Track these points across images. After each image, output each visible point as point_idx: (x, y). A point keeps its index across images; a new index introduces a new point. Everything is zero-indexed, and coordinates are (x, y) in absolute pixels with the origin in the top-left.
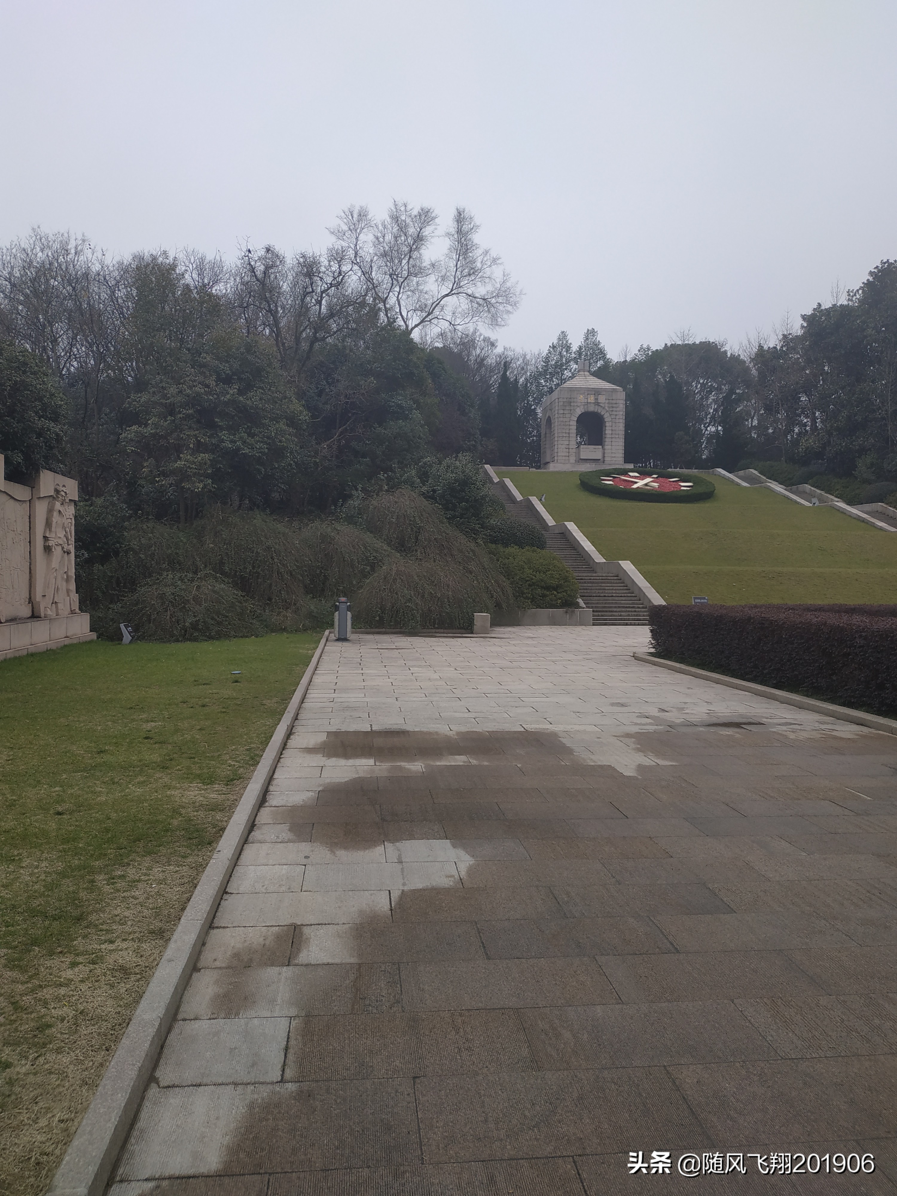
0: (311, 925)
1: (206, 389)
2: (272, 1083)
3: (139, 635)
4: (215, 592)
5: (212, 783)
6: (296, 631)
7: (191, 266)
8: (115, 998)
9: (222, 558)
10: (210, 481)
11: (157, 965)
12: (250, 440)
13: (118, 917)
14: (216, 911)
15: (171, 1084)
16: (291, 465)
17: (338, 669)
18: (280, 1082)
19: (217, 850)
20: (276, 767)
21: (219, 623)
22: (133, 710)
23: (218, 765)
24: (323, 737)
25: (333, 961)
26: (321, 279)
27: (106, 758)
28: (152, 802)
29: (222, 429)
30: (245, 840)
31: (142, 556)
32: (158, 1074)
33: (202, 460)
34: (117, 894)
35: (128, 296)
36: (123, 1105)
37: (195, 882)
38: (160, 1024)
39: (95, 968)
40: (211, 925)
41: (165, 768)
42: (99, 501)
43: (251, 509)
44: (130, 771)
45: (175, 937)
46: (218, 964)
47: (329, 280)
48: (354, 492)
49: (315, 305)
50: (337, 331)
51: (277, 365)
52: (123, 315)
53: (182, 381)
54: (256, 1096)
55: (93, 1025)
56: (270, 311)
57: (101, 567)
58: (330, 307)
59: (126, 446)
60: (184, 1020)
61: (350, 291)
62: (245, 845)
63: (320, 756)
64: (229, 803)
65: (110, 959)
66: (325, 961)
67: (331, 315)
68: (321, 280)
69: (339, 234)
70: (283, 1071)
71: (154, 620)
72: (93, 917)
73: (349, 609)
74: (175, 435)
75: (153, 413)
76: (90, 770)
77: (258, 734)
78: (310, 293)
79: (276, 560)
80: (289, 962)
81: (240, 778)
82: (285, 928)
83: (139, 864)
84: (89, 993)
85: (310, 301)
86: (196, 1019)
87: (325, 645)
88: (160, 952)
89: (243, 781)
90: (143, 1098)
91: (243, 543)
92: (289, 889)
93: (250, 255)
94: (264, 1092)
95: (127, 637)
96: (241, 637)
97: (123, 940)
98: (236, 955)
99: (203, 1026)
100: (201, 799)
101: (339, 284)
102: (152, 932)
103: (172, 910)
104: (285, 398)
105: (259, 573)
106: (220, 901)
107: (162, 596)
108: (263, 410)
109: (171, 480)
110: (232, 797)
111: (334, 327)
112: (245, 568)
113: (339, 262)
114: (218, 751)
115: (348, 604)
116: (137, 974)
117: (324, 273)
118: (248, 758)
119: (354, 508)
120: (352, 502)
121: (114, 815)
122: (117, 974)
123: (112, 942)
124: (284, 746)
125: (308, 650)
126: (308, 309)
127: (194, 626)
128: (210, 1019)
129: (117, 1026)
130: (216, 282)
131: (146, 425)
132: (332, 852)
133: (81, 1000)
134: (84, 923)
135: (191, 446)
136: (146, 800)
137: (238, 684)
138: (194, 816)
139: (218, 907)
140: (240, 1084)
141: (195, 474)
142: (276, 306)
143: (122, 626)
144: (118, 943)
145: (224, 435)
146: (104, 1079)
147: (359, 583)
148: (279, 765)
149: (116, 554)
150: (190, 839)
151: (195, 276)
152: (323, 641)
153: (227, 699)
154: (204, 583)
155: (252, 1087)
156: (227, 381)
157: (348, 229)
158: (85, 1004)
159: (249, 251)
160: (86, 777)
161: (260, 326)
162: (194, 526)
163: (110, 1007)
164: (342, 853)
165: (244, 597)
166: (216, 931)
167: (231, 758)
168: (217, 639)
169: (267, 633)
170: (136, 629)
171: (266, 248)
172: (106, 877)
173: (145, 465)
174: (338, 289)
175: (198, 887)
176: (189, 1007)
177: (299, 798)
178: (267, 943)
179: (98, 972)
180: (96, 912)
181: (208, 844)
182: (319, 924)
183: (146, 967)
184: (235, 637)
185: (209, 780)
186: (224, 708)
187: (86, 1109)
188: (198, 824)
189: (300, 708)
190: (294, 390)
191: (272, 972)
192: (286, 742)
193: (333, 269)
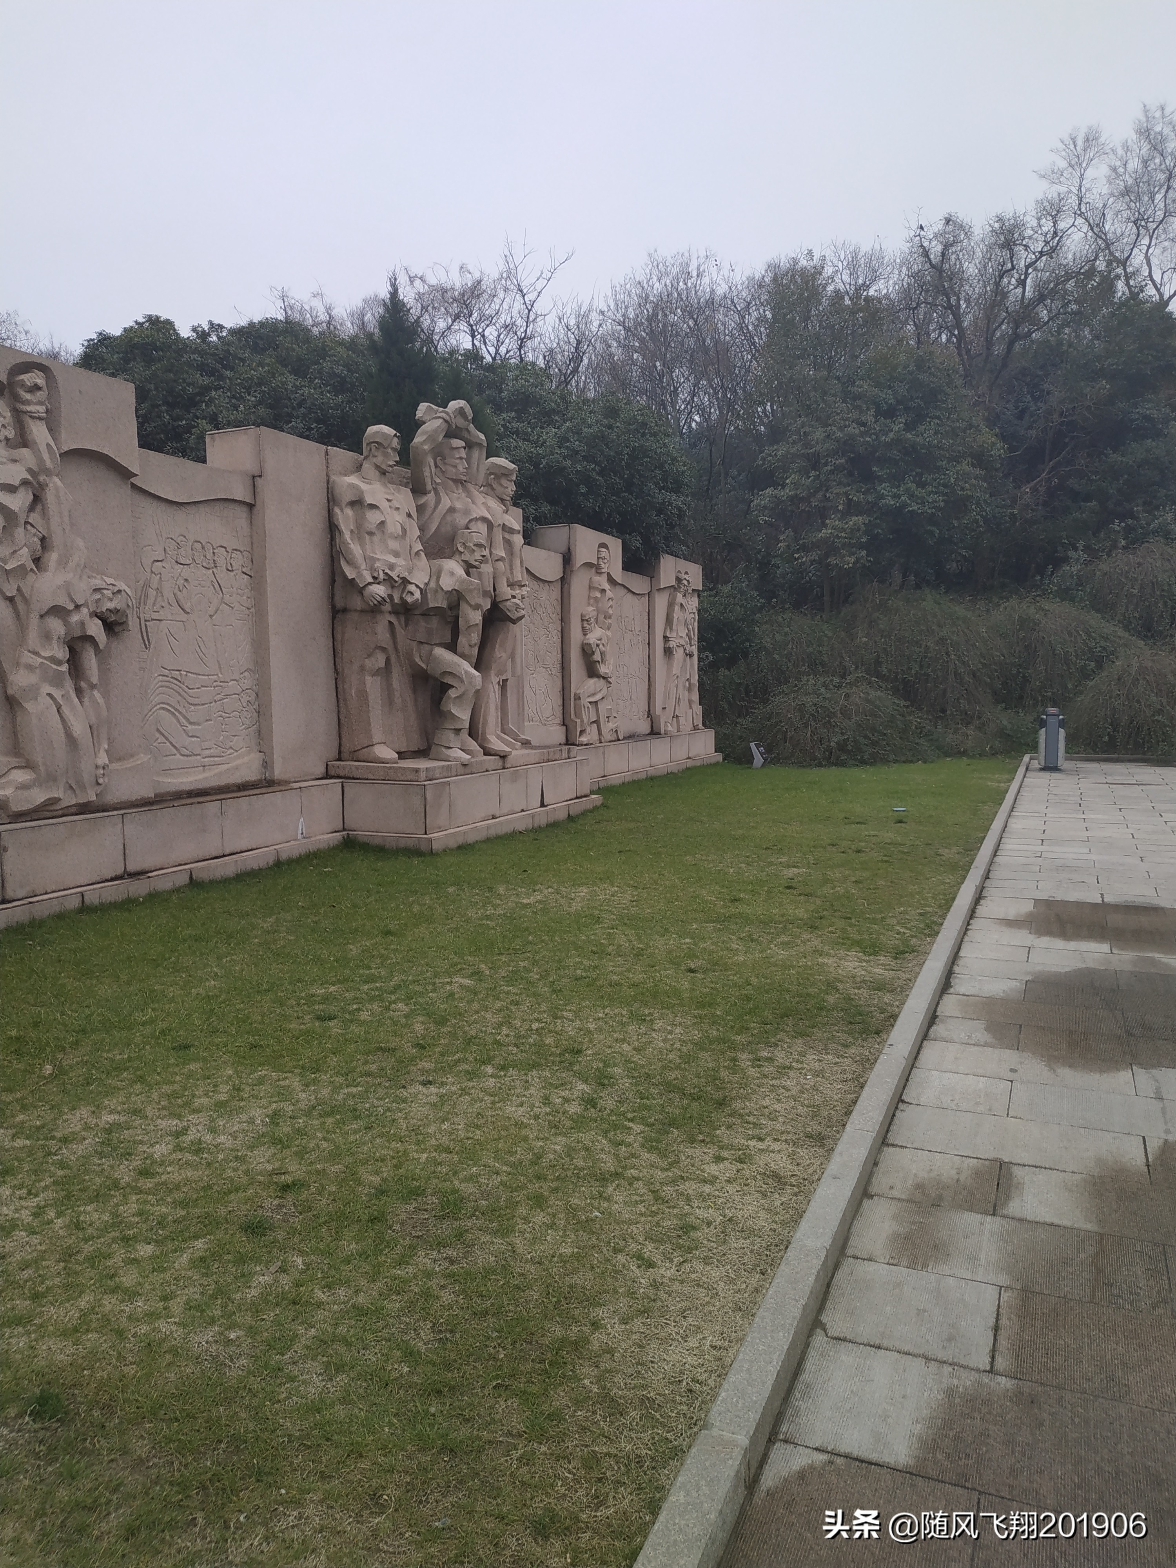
0: (1025, 1166)
1: (862, 429)
2: (978, 1370)
3: (773, 758)
4: (868, 701)
5: (875, 953)
6: (980, 755)
7: (840, 265)
8: (769, 1211)
9: (878, 656)
10: (864, 553)
11: (819, 1180)
12: (920, 492)
13: (767, 1110)
14: (890, 1124)
15: (842, 1336)
16: (977, 521)
17: (1046, 811)
18: (988, 1372)
19: (889, 1043)
20: (962, 941)
21: (874, 744)
22: (770, 851)
23: (882, 931)
24: (1029, 907)
25: (1060, 1223)
26: (1026, 247)
27: (742, 908)
28: (800, 970)
29: (881, 480)
30: (924, 1036)
31: (776, 656)
32: (824, 1318)
33: (855, 525)
34: (765, 1081)
35: (761, 319)
36: (786, 1347)
37: (861, 1080)
38: (826, 1256)
39: (744, 1169)
40: (884, 1140)
41: (813, 927)
42: (726, 589)
43: (918, 586)
44: (771, 927)
45: (840, 1148)
46: (895, 1193)
47: (1039, 246)
48: (1071, 553)
49: (1015, 288)
50: (1048, 321)
51: (959, 382)
52: (755, 347)
53: (830, 421)
54: (955, 1382)
55: (745, 1239)
56: (950, 307)
57: (727, 673)
58: (1037, 286)
59: (757, 516)
60: (855, 1257)
61: (1070, 256)
62: (925, 1042)
63: (1024, 933)
64: (900, 983)
65: (761, 1160)
66: (1049, 1220)
67: (1041, 298)
68: (1026, 250)
69: (1053, 176)
70: (993, 1357)
71: (791, 738)
72: (737, 1105)
73: (1062, 724)
74: (820, 495)
75: (792, 469)
76: (724, 921)
77: (934, 894)
78: (1010, 270)
79: (953, 657)
80: (994, 1210)
81: (913, 951)
82: (987, 1163)
83: (789, 1047)
84: (738, 1198)
85: (1010, 282)
86: (870, 1259)
87: (1025, 776)
88: (822, 1164)
89: (917, 956)
90: (807, 1345)
91: (907, 635)
92: (990, 1110)
93: (922, 233)
94: (967, 1380)
95: (758, 760)
96: (904, 762)
97: (775, 1139)
98: (920, 1187)
99: (879, 1271)
100: (863, 973)
101: (1053, 249)
102: (809, 1136)
103: (833, 1113)
104: (971, 426)
105: (928, 675)
106: (895, 1111)
107: (801, 708)
108: (939, 448)
109: (814, 555)
110: (904, 976)
111: (1044, 315)
112: (910, 669)
113: (1054, 217)
114: (881, 912)
115: (1061, 717)
116: (794, 1186)
117: (1030, 237)
118: (922, 926)
119: (1072, 576)
120: (1068, 568)
121: (754, 981)
122: (770, 1181)
123: (761, 1139)
124: (972, 914)
125: (1000, 782)
126: (1005, 295)
127: (842, 747)
128: (888, 1264)
129: (773, 1247)
130: (874, 280)
131: (783, 487)
132: (1051, 1069)
133: (729, 1205)
134: (727, 1110)
135: (840, 507)
136: (793, 967)
137: (903, 825)
138: (855, 994)
139: (892, 1119)
140: (934, 1360)
141: (844, 545)
142: (959, 300)
143: (752, 745)
144: (768, 1142)
145: (884, 488)
146: (761, 1310)
147: (1077, 686)
148: (966, 939)
149: (745, 655)
150: (851, 1023)
151: (846, 278)
152: (1021, 770)
153: (889, 844)
154: (854, 689)
155: (950, 1369)
156: (890, 413)
157: (1067, 165)
158: (733, 1210)
159: (922, 228)
160: (719, 930)
161: (934, 330)
162: (842, 614)
163: (763, 1221)
164: (1066, 1073)
165: (907, 707)
166: (891, 1150)
167: (898, 923)
168: (871, 764)
169: (938, 757)
170: (769, 750)
171: (946, 219)
172: (751, 1056)
173: (781, 538)
174: (1052, 258)
175: (866, 1088)
176: (860, 1243)
177: (998, 988)
178: (962, 1178)
179: (747, 1173)
180: (740, 1098)
181: (875, 1033)
182: (1036, 1167)
183: (804, 1179)
184: (896, 761)
185: (872, 949)
186: (886, 856)
187: (741, 1340)
188: (861, 1006)
189: (991, 863)
190: (983, 415)
191: (970, 1219)
192: (975, 908)
193: (1045, 229)
